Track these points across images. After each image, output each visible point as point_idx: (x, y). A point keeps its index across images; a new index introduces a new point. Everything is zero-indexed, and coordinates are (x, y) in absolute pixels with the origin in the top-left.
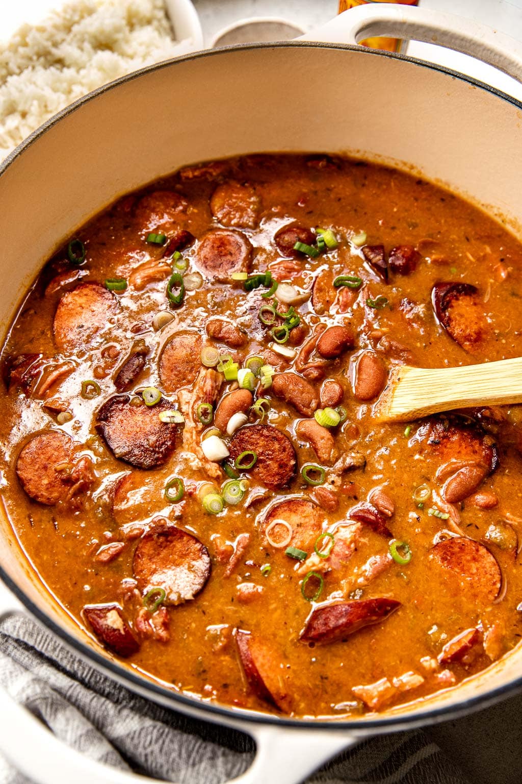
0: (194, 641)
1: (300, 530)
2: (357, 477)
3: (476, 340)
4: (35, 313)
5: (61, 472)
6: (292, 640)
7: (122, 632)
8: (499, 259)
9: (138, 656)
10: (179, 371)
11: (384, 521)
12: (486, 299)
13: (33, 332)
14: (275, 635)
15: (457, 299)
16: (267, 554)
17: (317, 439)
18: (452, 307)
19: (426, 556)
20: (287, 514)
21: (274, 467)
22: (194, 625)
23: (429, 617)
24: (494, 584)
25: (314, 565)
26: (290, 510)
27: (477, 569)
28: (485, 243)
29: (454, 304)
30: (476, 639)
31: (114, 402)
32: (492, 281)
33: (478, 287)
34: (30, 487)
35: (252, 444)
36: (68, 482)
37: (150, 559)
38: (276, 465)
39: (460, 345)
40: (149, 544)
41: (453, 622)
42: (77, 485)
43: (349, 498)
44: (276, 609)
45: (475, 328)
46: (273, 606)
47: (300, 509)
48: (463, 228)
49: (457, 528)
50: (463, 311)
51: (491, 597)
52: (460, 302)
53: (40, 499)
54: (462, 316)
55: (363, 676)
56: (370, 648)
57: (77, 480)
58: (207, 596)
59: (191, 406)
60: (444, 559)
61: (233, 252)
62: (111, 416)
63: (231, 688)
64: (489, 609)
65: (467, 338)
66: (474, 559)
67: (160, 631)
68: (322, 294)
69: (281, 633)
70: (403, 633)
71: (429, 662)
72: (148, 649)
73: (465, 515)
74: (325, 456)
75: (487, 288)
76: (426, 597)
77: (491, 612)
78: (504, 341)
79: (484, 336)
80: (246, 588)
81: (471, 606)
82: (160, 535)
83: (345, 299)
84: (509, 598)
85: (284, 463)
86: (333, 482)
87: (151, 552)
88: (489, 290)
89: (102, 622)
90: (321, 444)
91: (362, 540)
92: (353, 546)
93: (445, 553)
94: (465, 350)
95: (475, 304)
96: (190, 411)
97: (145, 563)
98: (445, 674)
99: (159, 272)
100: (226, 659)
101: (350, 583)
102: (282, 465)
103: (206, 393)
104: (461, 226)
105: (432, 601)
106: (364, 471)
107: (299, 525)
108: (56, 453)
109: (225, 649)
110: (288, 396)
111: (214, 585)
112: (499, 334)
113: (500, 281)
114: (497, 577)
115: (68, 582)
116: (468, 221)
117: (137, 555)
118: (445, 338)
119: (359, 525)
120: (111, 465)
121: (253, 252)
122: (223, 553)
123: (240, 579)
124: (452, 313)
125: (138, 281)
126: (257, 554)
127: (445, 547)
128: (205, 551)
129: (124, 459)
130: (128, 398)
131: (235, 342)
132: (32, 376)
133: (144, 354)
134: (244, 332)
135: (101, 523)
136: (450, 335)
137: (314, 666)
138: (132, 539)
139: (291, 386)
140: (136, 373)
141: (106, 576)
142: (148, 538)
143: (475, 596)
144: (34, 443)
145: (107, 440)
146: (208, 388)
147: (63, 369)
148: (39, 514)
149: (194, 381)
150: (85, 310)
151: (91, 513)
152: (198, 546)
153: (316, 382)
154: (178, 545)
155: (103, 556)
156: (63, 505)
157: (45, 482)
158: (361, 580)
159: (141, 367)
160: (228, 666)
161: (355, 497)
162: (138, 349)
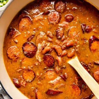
0: (29, 88)
2: (63, 70)
3: (94, 51)
4: (16, 20)
5: (14, 54)
6: (44, 93)
7: (18, 84)
9: (19, 88)
10: (39, 40)
11: (65, 79)
13: (15, 25)
19: (70, 86)
20: (49, 72)
21: (50, 64)
22: (30, 86)
23: (66, 96)
25: (51, 83)
29: (93, 42)
31: (26, 43)
34: (9, 56)
36: (15, 56)
39: (91, 51)
42: (16, 57)
45: (95, 48)
46: (43, 86)
47: (52, 72)
49: (77, 84)
51: (78, 96)
52: (95, 42)
54: (94, 45)
58: (33, 82)
59: (39, 48)
60: (72, 87)
61: (56, 18)
62: (25, 46)
63: (33, 97)
65: (93, 50)
66: (77, 89)
67: (24, 86)
69: (43, 91)
72: (22, 88)
73: (79, 81)
74: (59, 65)
76: (67, 92)
79: (96, 50)
82: (28, 70)
86: (59, 69)
87: (26, 72)
89: (15, 82)
91: (61, 80)
92: (59, 81)
97: (24, 74)
99: (41, 18)
107: (51, 75)
108: (14, 50)
109: (33, 91)
110: (57, 51)
114: (80, 94)
115: (12, 73)
117: (23, 72)
118: (89, 49)
119: (61, 78)
120: (23, 55)
121: (60, 18)
122: (37, 76)
123: (39, 81)
124: (92, 44)
125: (37, 19)
126: (43, 77)
127: (73, 86)
128: (35, 74)
129: (25, 55)
130: (29, 43)
131: (51, 37)
132: (13, 34)
133: (34, 35)
134: (53, 35)
135: (19, 65)
136: (90, 48)
137: (46, 97)
138: (23, 69)
139: (58, 50)
140: (31, 39)
141: (18, 74)
142: (26, 70)
143: (75, 95)
144: (11, 47)
145: (23, 51)
146: (43, 46)
147: (19, 34)
148: (9, 60)
149: (42, 43)
150: (25, 23)
151: (18, 62)
152: (34, 73)
153: (63, 50)
154: (31, 72)
155: (18, 71)
156: (13, 60)
157: (11, 55)
158: (58, 87)
159: (33, 38)
160: (33, 94)
161: (62, 73)
162: (33, 34)
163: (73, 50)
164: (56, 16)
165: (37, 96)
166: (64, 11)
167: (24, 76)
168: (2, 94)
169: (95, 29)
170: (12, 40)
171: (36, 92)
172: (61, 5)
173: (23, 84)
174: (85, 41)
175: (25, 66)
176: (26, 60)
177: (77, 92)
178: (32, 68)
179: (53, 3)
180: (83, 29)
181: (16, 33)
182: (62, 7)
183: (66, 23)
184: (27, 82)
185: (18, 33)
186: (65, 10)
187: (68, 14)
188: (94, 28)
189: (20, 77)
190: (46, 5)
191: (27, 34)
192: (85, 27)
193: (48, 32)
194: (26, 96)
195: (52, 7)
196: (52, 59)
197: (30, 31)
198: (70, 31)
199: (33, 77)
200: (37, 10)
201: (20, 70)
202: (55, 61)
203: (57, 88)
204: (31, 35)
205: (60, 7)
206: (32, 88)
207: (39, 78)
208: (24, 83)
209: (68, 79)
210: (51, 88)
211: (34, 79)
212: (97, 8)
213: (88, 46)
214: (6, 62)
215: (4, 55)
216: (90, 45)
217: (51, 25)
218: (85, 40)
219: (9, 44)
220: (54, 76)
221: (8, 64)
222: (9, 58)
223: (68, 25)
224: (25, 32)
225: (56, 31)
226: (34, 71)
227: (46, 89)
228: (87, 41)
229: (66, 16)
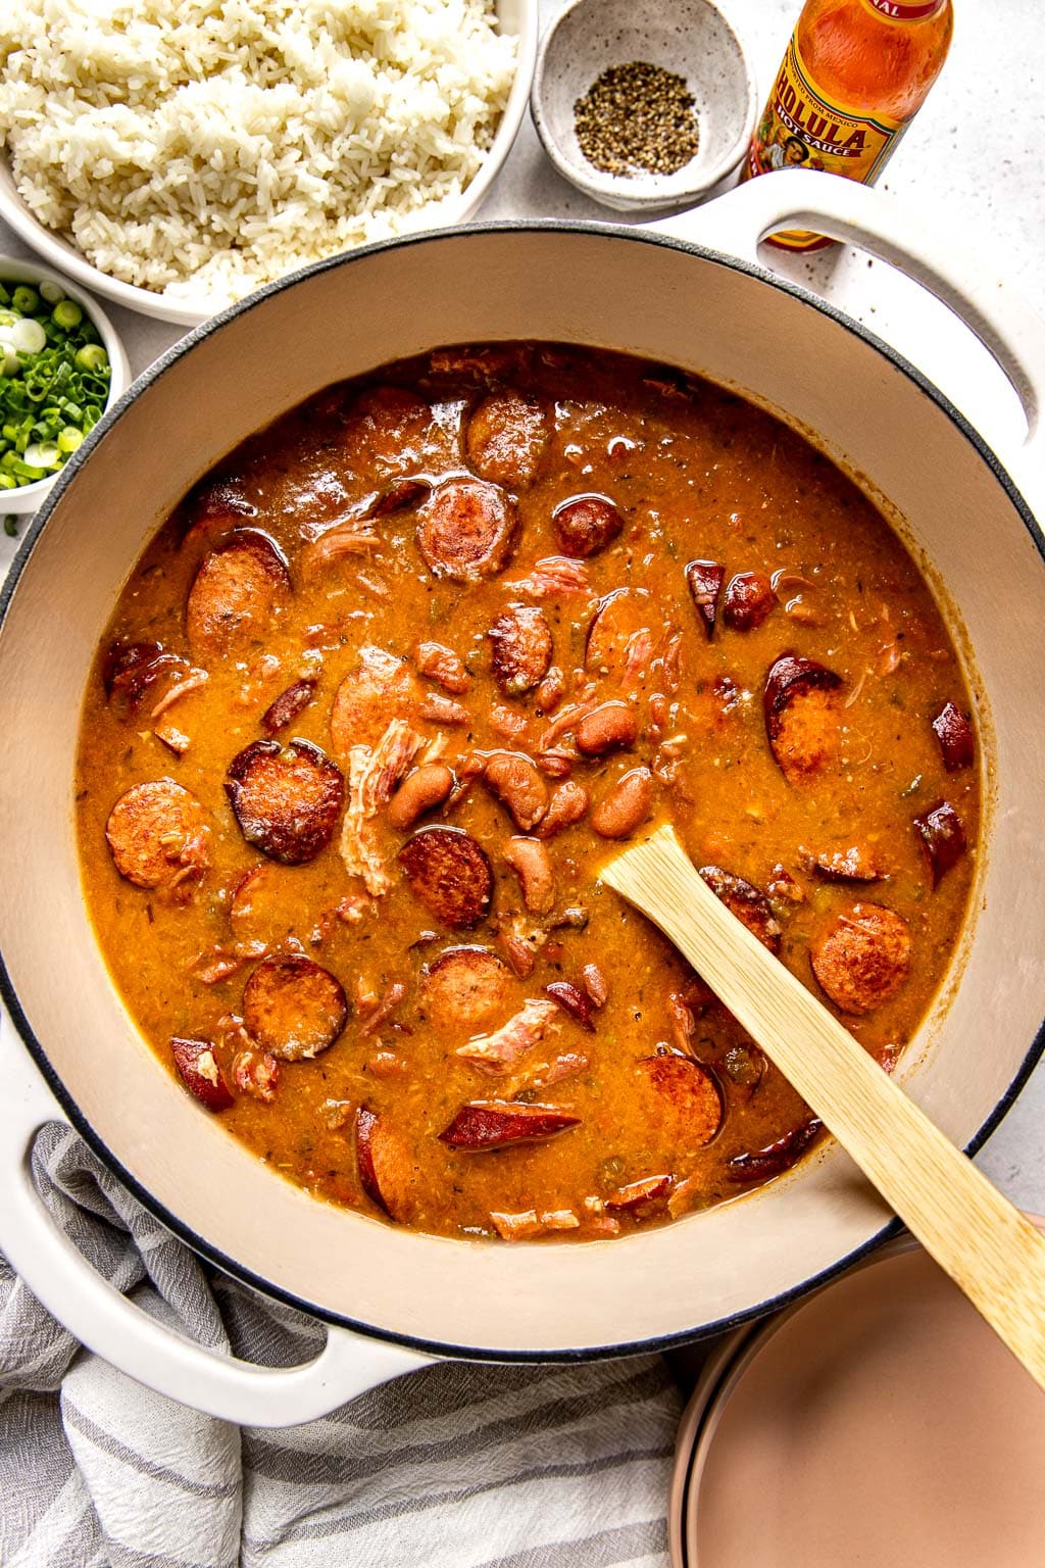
0: (304, 1109)
1: (474, 995)
2: (571, 942)
3: (809, 770)
4: (164, 574)
5: (166, 846)
6: (429, 1136)
7: (215, 1085)
8: (895, 635)
9: (230, 1113)
10: (360, 720)
11: (588, 1013)
12: (851, 700)
13: (157, 608)
14: (408, 1124)
15: (804, 695)
16: (422, 1018)
17: (528, 876)
18: (792, 706)
19: (632, 1068)
20: (461, 969)
21: (459, 899)
22: (308, 1089)
23: (611, 1147)
24: (709, 1127)
25: (478, 1051)
26: (468, 965)
27: (693, 1104)
28: (884, 599)
29: (795, 702)
30: (662, 1192)
31: (256, 753)
32: (870, 672)
33: (845, 679)
34: (124, 861)
35: (435, 859)
36: (175, 861)
37: (268, 992)
38: (462, 897)
39: (783, 771)
40: (269, 974)
41: (640, 1160)
42: (186, 870)
43: (550, 965)
44: (417, 1092)
45: (814, 748)
46: (413, 1088)
47: (481, 966)
48: (860, 564)
49: (684, 1043)
50: (805, 715)
51: (699, 1142)
52: (807, 701)
53: (133, 879)
54: (801, 724)
55: (507, 1198)
56: (524, 1166)
57: (188, 863)
58: (333, 1055)
59: (363, 780)
60: (654, 1079)
61: (482, 530)
62: (249, 775)
63: (339, 1179)
64: (691, 1155)
65: (797, 764)
66: (693, 1091)
67: (264, 1091)
68: (605, 635)
69: (417, 1124)
70: (573, 1158)
71: (594, 1203)
72: (245, 1111)
73: (703, 1025)
74: (535, 906)
75: (857, 683)
76: (615, 1120)
77: (693, 1158)
78: (850, 779)
79: (823, 764)
80: (386, 1057)
81: (670, 1145)
82: (285, 967)
83: (636, 657)
84: (723, 1147)
85: (472, 899)
86: (533, 939)
87: (271, 983)
88: (860, 686)
89: (190, 1067)
90: (533, 887)
91: (555, 1027)
92: (537, 1035)
93: (658, 1072)
94: (787, 781)
95: (829, 707)
96: (361, 787)
97: (260, 997)
98: (612, 1224)
99: (362, 544)
100: (338, 1139)
101: (521, 1080)
102: (469, 900)
103: (388, 767)
104: (858, 560)
105: (621, 1128)
106: (581, 933)
107: (474, 989)
108: (164, 816)
109: (341, 1129)
110: (504, 794)
111: (346, 1044)
112: (848, 765)
113: (883, 673)
114: (715, 1122)
115: (156, 999)
116: (870, 552)
117: (251, 984)
118: (765, 757)
119: (554, 1008)
120: (238, 847)
121: (515, 532)
122: (364, 1006)
123: (379, 1043)
124: (789, 717)
125: (326, 553)
126: (408, 1014)
127: (660, 1064)
128: (342, 997)
129: (256, 845)
130: (278, 750)
131: (453, 687)
132: (144, 686)
133: (313, 683)
134: (471, 674)
135: (212, 927)
136: (773, 753)
137: (449, 1173)
138: (249, 960)
139: (512, 782)
140: (295, 712)
141: (208, 1002)
142: (269, 966)
143: (679, 1134)
144: (134, 794)
145: (237, 812)
146: (392, 760)
147: (191, 683)
148: (131, 897)
149: (379, 738)
150: (237, 589)
151: (200, 912)
152: (333, 989)
153: (554, 781)
154: (308, 982)
155: (207, 976)
156: (164, 892)
157: (144, 857)
158: (538, 1082)
159: (304, 704)
160: (340, 1151)
161: (559, 967)
162: (305, 674)
163: (634, 777)
164: (478, 519)
165: (375, 1164)
166: (537, 470)
167: (257, 1019)
168: (90, 1174)
169: (798, 599)
170: (145, 735)
171: (365, 1136)
172: (518, 427)
173: (254, 1080)
174: (732, 699)
175: (257, 933)
176: (261, 888)
177: (692, 1111)
178: (317, 945)
179: (446, 415)
180: (700, 607)
181: (166, 677)
182: (520, 442)
183: (562, 569)
184: (281, 1061)
185: (185, 676)
186: (549, 462)
187: (577, 497)
188: (790, 587)
189: (223, 1022)
190: (397, 434)
191: (261, 678)
192: (721, 589)
193: (428, 649)
194: (282, 1170)
195: (441, 443)
196: (475, 858)
197: (279, 653)
198: (605, 628)
199: (334, 1020)
200: (327, 483)
201: (222, 966)
202: (498, 872)
203: (527, 1094)
204: (286, 684)
205: (502, 440)
206: (331, 1103)
207: (379, 1024)
208: (264, 1074)
209: (610, 1009)
210: (481, 1096)
211: (337, 1036)
212: (802, 431)
213: (757, 739)
214: (108, 907)
215: (87, 860)
216: (773, 729)
217: (447, 595)
218: (729, 687)
219: (120, 769)
220: (500, 995)
221: (125, 925)
222: (125, 878)
223: (580, 579)
224: (241, 666)
225: (488, 637)
226: (334, 972)
227: (444, 1102)
228: (746, 696)
229: (561, 514)
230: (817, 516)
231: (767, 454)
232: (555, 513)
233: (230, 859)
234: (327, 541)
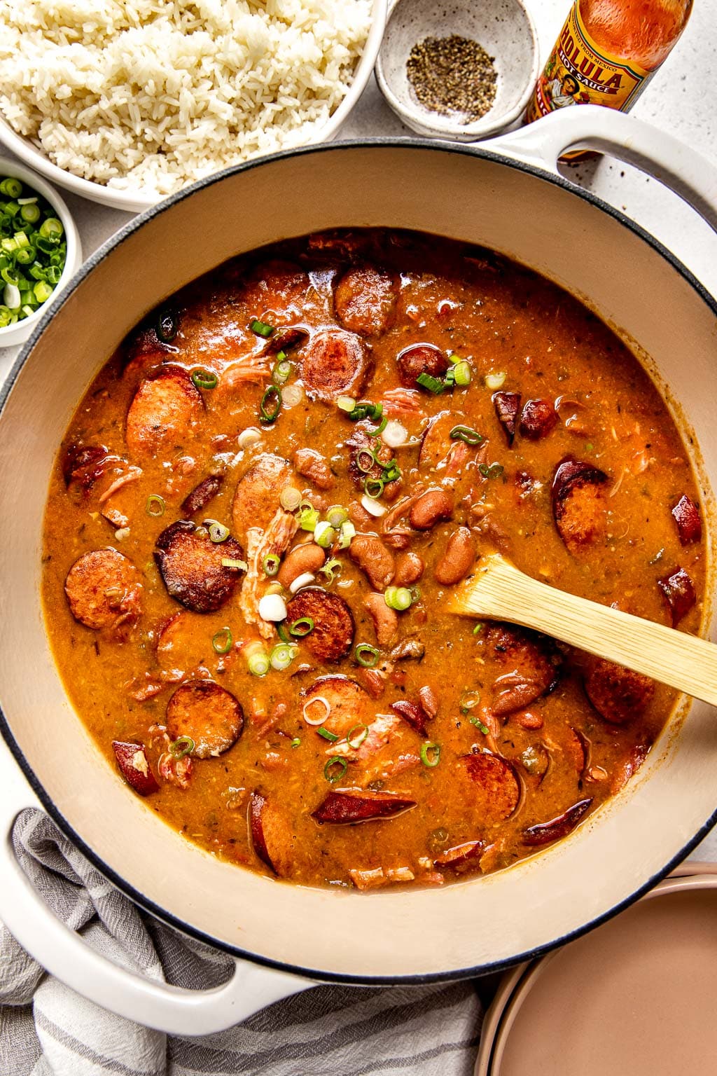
0: (211, 794)
1: (339, 711)
2: (412, 670)
3: (584, 542)
4: (109, 395)
5: (110, 598)
6: (304, 814)
7: (146, 775)
8: (645, 445)
9: (155, 797)
10: (254, 508)
11: (423, 722)
12: (614, 491)
13: (104, 421)
14: (289, 805)
15: (581, 487)
16: (301, 728)
17: (381, 620)
18: (572, 496)
19: (454, 763)
20: (329, 692)
21: (329, 641)
22: (214, 779)
23: (438, 821)
24: (510, 806)
25: (342, 752)
26: (334, 688)
27: (498, 789)
28: (637, 418)
29: (574, 493)
30: (475, 853)
31: (178, 530)
32: (627, 470)
33: (609, 476)
34: (78, 609)
35: (312, 611)
36: (116, 609)
37: (185, 707)
38: (331, 639)
39: (565, 543)
40: (187, 693)
41: (459, 830)
42: (124, 616)
43: (397, 687)
44: (295, 782)
45: (588, 526)
46: (293, 779)
47: (344, 689)
48: (619, 393)
49: (493, 746)
50: (581, 503)
51: (502, 816)
52: (582, 492)
53: (84, 622)
54: (578, 508)
55: (361, 859)
56: (374, 836)
57: (126, 611)
58: (233, 754)
59: (258, 553)
60: (470, 770)
61: (347, 367)
62: (173, 546)
63: (237, 845)
64: (497, 826)
65: (575, 537)
66: (499, 780)
67: (181, 781)
68: (433, 444)
69: (295, 805)
70: (409, 830)
71: (425, 862)
72: (167, 794)
73: (505, 730)
74: (384, 641)
75: (618, 479)
76: (442, 801)
77: (498, 828)
78: (613, 549)
79: (594, 538)
80: (273, 756)
81: (482, 819)
82: (198, 689)
83: (456, 459)
84: (520, 820)
85: (339, 641)
86: (384, 669)
87: (187, 701)
88: (620, 481)
89: (128, 762)
90: (383, 627)
91: (397, 734)
92: (385, 740)
93: (473, 765)
94: (568, 550)
95: (598, 497)
96: (256, 558)
97: (180, 711)
98: (439, 876)
99: (257, 375)
100: (237, 816)
101: (372, 774)
102: (337, 641)
103: (276, 544)
104: (618, 390)
105: (446, 807)
106: (419, 662)
107: (339, 706)
108: (108, 576)
109: (239, 809)
110: (363, 564)
111: (243, 746)
112: (612, 539)
113: (636, 473)
114: (514, 802)
115: (102, 712)
116: (627, 386)
117: (172, 702)
118: (551, 530)
119: (398, 720)
120: (163, 599)
121: (369, 370)
122: (256, 718)
123: (268, 745)
124: (569, 503)
125: (231, 382)
126: (290, 725)
127: (474, 760)
128: (240, 711)
129: (177, 598)
130: (194, 528)
131: (323, 485)
132: (94, 478)
133: (220, 479)
134: (336, 475)
135: (143, 659)
136: (558, 530)
137: (318, 842)
138: (171, 684)
139: (369, 555)
140: (207, 500)
141: (139, 714)
142: (186, 688)
143: (488, 811)
144: (87, 559)
145: (162, 573)
146: (280, 539)
147: (129, 477)
148: (82, 635)
149: (268, 522)
150: (165, 407)
151: (134, 648)
152: (234, 706)
153: (398, 552)
154: (215, 700)
155: (140, 695)
156: (108, 632)
157: (93, 606)
158: (385, 774)
159: (214, 493)
160: (239, 824)
161: (403, 689)
162: (214, 472)
164: (343, 359)
165: (265, 834)
166: (386, 323)
167: (177, 727)
168: (53, 842)
169: (574, 417)
170: (95, 515)
171: (257, 813)
172: (373, 291)
173: (174, 772)
174: (526, 489)
175: (176, 664)
176: (180, 630)
177: (498, 794)
178: (221, 673)
179: (321, 282)
180: (503, 424)
181: (111, 472)
182: (374, 302)
183: (401, 396)
184: (195, 758)
185: (126, 472)
186: (394, 317)
187: (416, 346)
188: (569, 407)
189: (151, 729)
190: (283, 295)
191: (181, 474)
192: (519, 411)
193: (305, 453)
194: (195, 839)
195: (317, 302)
196: (343, 612)
197: (194, 455)
198: (433, 439)
199: (234, 728)
200: (232, 331)
201: (150, 688)
202: (358, 619)
203: (377, 783)
204: (200, 479)
205: (361, 300)
206: (232, 789)
207: (267, 732)
208: (181, 768)
209: (439, 720)
210: (343, 785)
211: (236, 740)
212: (580, 297)
213: (545, 517)
214: (65, 644)
215: (50, 607)
216: (557, 513)
217: (318, 413)
218: (526, 479)
219: (75, 540)
220: (358, 710)
221: (78, 657)
222: (78, 621)
223: (414, 404)
224: (167, 464)
225: (347, 446)
226: (234, 693)
227: (315, 789)
228: (538, 485)
229: (403, 357)
230: (588, 358)
231: (552, 314)
232: (398, 356)
233: (157, 608)
234: (231, 373)
